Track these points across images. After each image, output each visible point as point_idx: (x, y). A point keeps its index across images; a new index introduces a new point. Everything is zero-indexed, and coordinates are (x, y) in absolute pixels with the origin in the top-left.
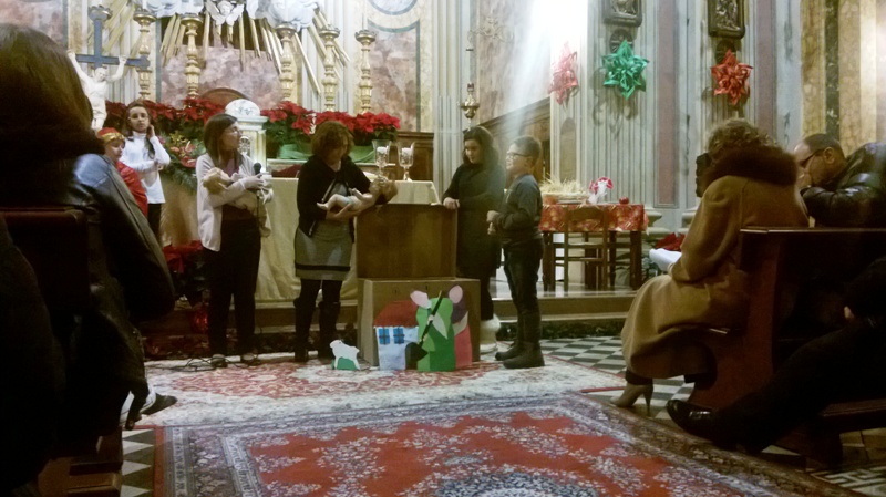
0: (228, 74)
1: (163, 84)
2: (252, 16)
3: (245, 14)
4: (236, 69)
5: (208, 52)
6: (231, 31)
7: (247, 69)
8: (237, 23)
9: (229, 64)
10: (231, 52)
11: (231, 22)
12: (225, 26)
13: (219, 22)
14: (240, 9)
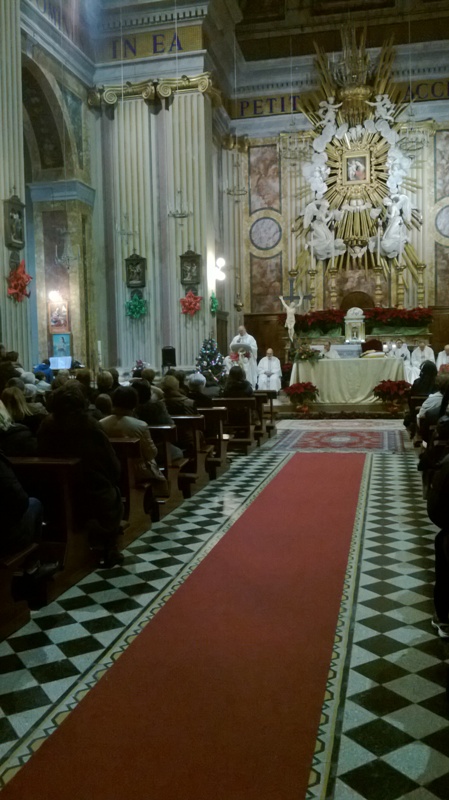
0: (359, 283)
2: (371, 251)
3: (368, 251)
4: (363, 280)
5: (349, 273)
6: (360, 261)
7: (369, 280)
8: (363, 256)
9: (360, 278)
10: (360, 272)
11: (360, 256)
12: (357, 259)
13: (354, 258)
14: (365, 249)
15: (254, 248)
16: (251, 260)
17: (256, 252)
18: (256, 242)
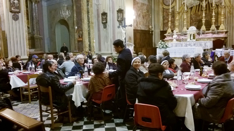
1: (192, 21)
3: (208, 2)
8: (206, 5)
15: (164, 5)
16: (163, 11)
17: (165, 7)
18: (165, 3)
